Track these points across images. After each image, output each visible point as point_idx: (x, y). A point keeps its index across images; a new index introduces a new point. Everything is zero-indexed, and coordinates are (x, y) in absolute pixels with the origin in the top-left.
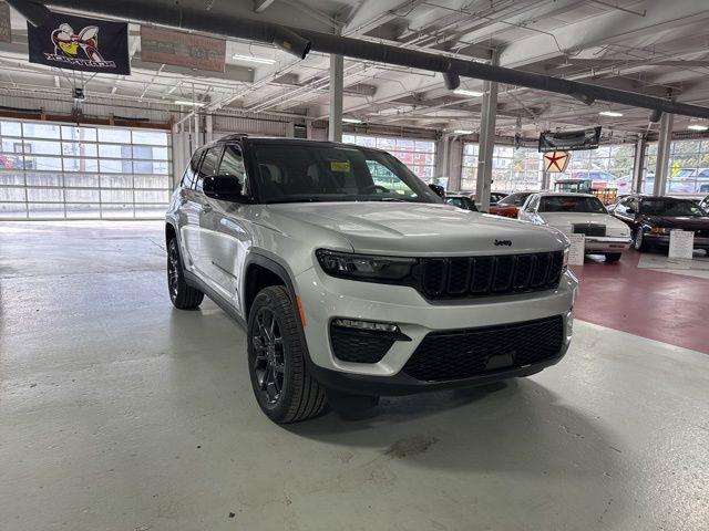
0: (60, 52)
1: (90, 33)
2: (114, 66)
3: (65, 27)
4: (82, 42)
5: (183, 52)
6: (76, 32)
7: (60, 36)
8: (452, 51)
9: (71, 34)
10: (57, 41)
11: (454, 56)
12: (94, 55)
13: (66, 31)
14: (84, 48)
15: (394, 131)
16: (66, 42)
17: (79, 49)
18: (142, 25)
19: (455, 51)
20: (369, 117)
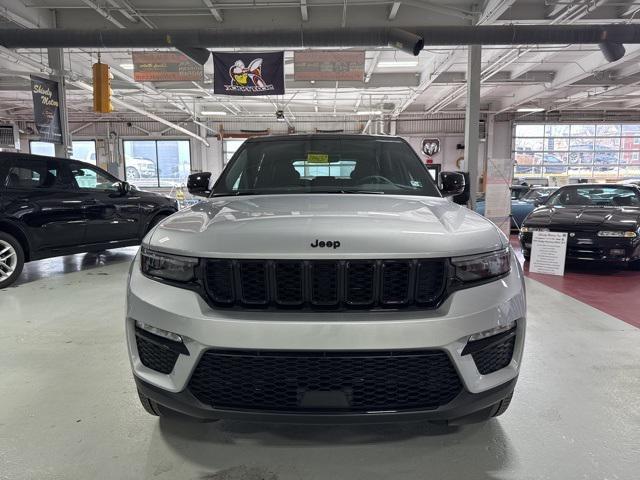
0: (235, 83)
1: (256, 64)
2: (272, 88)
3: (239, 63)
4: (249, 72)
5: (327, 68)
6: (246, 66)
7: (235, 71)
8: (626, 17)
9: (243, 67)
10: (234, 74)
11: (628, 22)
12: (259, 82)
13: (239, 66)
14: (252, 77)
15: (595, 115)
16: (239, 75)
17: (248, 79)
18: (295, 51)
19: (629, 17)
20: (557, 104)
